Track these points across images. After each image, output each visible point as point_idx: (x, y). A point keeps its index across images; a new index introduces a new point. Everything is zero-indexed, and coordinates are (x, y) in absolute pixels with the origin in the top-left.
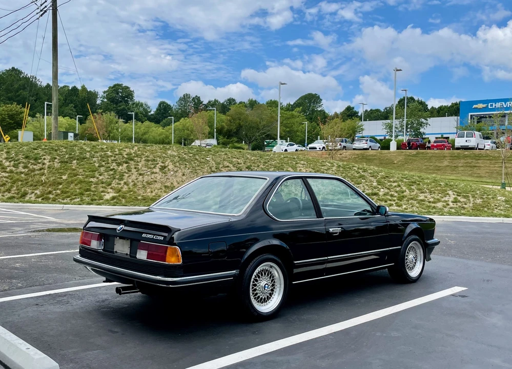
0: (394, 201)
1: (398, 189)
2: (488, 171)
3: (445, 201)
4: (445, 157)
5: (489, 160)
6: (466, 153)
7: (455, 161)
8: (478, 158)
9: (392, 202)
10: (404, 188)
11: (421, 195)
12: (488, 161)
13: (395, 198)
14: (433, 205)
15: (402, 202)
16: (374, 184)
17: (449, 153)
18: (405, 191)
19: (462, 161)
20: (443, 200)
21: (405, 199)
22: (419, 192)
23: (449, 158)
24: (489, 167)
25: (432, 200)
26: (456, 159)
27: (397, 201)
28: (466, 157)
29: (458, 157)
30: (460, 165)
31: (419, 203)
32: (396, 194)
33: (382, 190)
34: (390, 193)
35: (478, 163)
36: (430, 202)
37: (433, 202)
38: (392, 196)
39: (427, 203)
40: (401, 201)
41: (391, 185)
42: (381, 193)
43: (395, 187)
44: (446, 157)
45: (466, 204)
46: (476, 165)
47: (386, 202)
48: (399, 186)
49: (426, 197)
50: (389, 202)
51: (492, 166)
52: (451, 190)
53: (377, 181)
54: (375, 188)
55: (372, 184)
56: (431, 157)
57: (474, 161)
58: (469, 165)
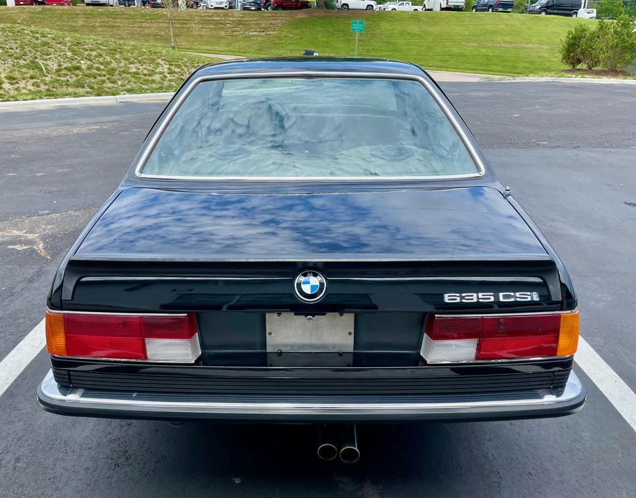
0: (105, 76)
1: (101, 60)
2: (128, 32)
3: (161, 73)
4: (77, 14)
5: (125, 18)
6: (100, 10)
7: (91, 20)
8: (114, 16)
9: (103, 78)
10: (108, 59)
11: (131, 66)
12: (126, 20)
13: (104, 73)
14: (150, 78)
15: (115, 78)
16: (68, 54)
17: (81, 10)
18: (111, 62)
19: (98, 20)
20: (157, 71)
21: (116, 73)
22: (127, 62)
23: (83, 16)
24: (128, 27)
25: (146, 72)
26: (90, 18)
27: (108, 76)
28: (100, 14)
29: (92, 15)
30: (97, 25)
31: (133, 77)
32: (102, 67)
33: (82, 62)
34: (95, 66)
35: (115, 22)
36: (145, 75)
37: (149, 75)
38: (98, 69)
39: (142, 76)
40: (113, 75)
41: (90, 55)
42: (84, 67)
43: (96, 56)
44: (79, 14)
45: (182, 75)
46: (115, 24)
47: (95, 78)
48: (101, 55)
49: (139, 69)
50: (99, 78)
51: (131, 26)
52: (159, 58)
53: (69, 49)
54: (73, 60)
55: (66, 55)
56: (62, 14)
57: (110, 19)
58: (107, 25)
